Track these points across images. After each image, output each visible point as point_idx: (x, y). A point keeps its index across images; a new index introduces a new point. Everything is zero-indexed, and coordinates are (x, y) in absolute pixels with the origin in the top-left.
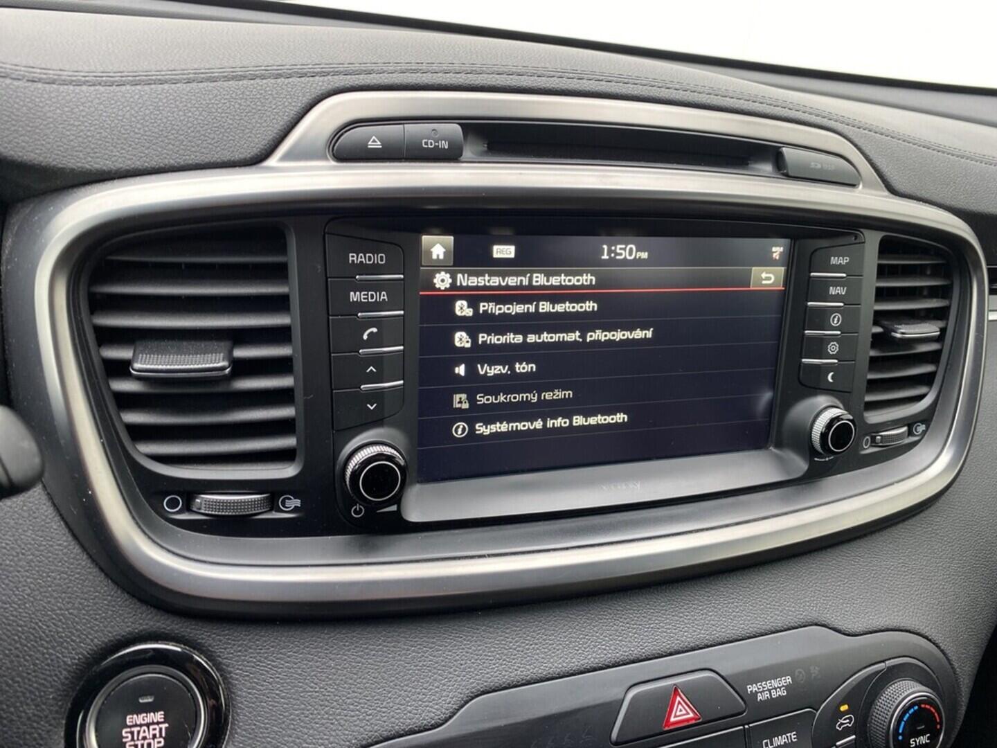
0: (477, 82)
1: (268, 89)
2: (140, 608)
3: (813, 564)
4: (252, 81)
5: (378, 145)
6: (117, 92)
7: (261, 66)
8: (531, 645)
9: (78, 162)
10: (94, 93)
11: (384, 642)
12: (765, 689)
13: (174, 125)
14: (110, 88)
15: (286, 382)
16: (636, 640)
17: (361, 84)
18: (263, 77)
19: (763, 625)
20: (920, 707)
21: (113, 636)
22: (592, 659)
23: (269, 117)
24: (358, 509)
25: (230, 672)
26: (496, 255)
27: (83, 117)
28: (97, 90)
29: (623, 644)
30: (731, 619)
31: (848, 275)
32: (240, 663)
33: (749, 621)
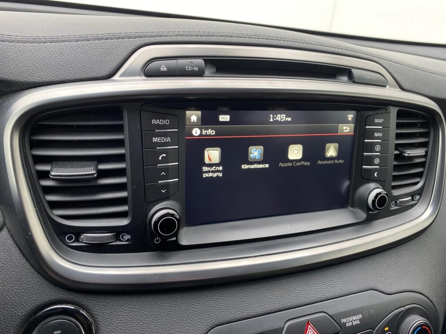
0: (211, 40)
1: (114, 44)
2: (54, 288)
3: (370, 261)
4: (106, 41)
5: (165, 69)
6: (43, 46)
7: (110, 34)
8: (240, 302)
9: (24, 78)
10: (32, 46)
11: (171, 302)
12: (350, 321)
13: (70, 61)
14: (40, 44)
15: (123, 180)
16: (289, 299)
17: (157, 41)
18: (111, 39)
19: (348, 290)
20: (422, 328)
21: (42, 302)
22: (269, 308)
23: (114, 57)
24: (157, 239)
25: (98, 318)
26: (221, 120)
27: (27, 57)
28: (34, 45)
29: (283, 301)
30: (333, 288)
31: (383, 127)
32: (102, 314)
33: (341, 289)
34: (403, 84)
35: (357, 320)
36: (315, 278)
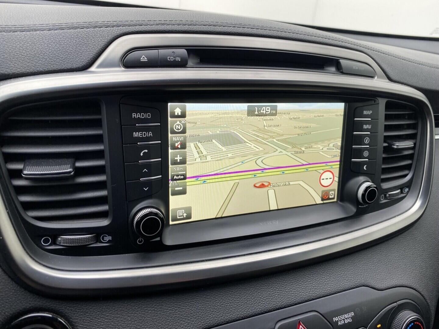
0: (194, 29)
1: (90, 33)
2: (29, 296)
3: (361, 256)
4: (82, 30)
5: (146, 60)
6: (13, 35)
7: (87, 22)
8: (228, 303)
11: (156, 306)
12: (342, 319)
13: (42, 51)
14: (9, 33)
15: (102, 178)
16: (279, 298)
17: (137, 31)
18: (87, 28)
19: (339, 287)
20: (414, 323)
21: (16, 311)
22: (258, 309)
23: (91, 46)
24: (140, 240)
25: (77, 326)
28: (3, 34)
29: (273, 301)
30: (324, 285)
31: (372, 119)
32: (82, 321)
33: (332, 286)
34: (391, 74)
35: (349, 318)
36: (305, 275)
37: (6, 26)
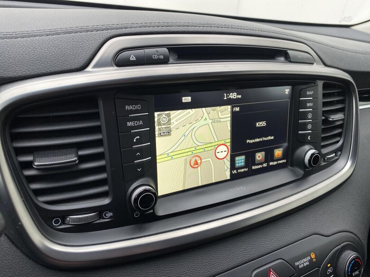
1: (84, 37)
2: (46, 271)
4: (76, 34)
5: (134, 59)
6: (15, 41)
7: (79, 27)
10: (4, 42)
12: (301, 263)
13: (43, 55)
14: (12, 40)
15: (102, 163)
16: (252, 251)
17: (123, 33)
18: (81, 32)
19: (297, 237)
20: (355, 261)
23: (86, 49)
24: (137, 214)
26: (183, 101)
29: (248, 254)
30: (285, 237)
31: (313, 98)
33: (291, 237)
34: (326, 60)
35: (306, 262)
36: (270, 230)
37: (7, 33)
